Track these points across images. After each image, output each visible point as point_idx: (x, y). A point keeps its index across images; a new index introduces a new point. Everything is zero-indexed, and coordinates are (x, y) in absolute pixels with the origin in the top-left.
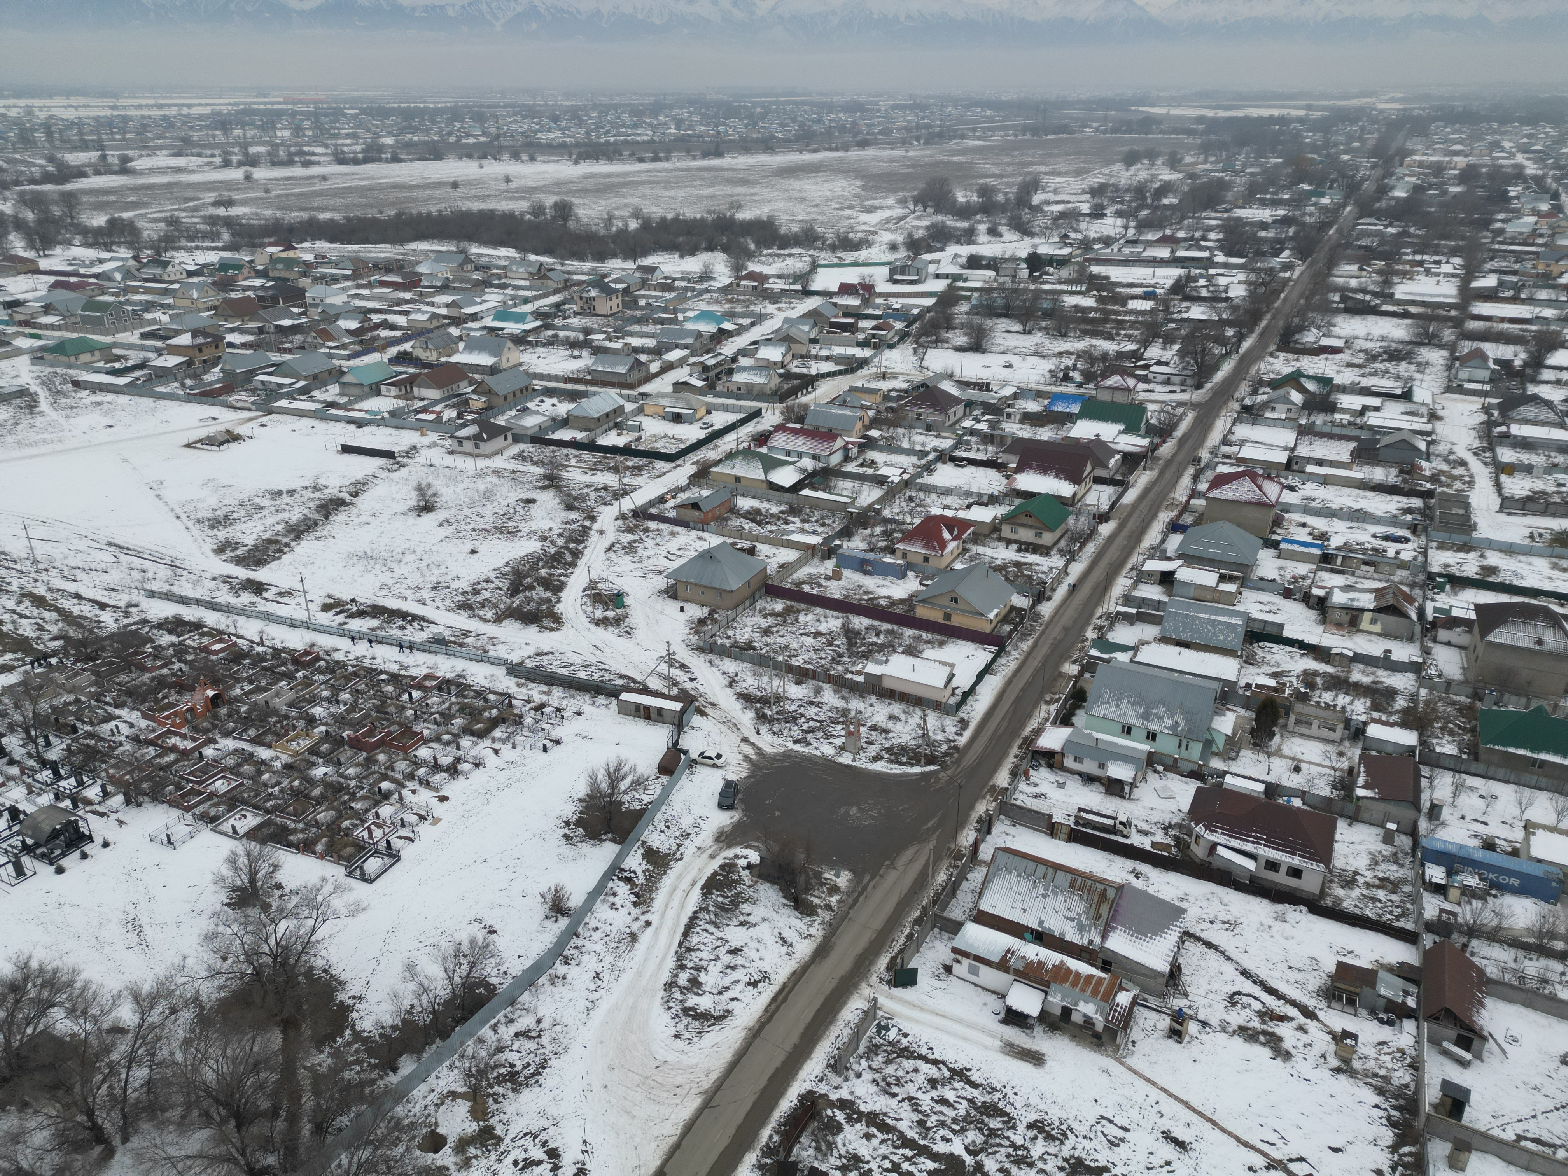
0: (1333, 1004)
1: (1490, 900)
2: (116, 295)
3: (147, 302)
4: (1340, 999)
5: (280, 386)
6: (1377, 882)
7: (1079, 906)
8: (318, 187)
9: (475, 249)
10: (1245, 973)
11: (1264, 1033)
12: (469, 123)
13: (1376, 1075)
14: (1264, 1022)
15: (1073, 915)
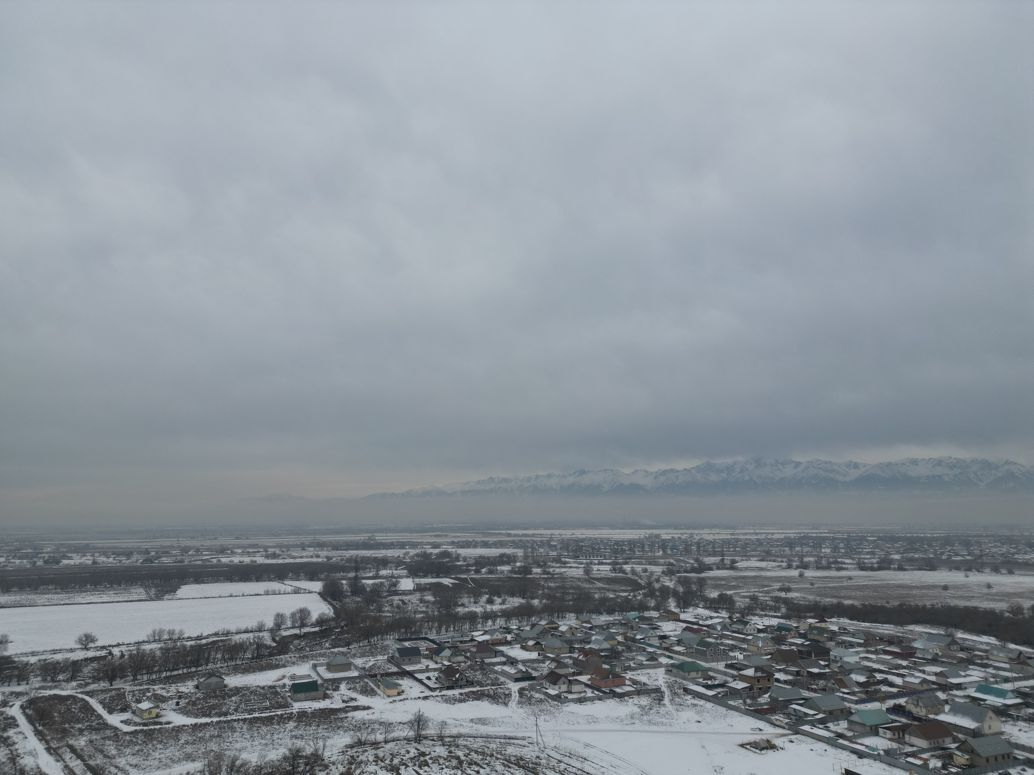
2: (716, 638)
3: (732, 645)
5: (806, 715)
8: (845, 584)
9: (960, 635)
12: (957, 547)
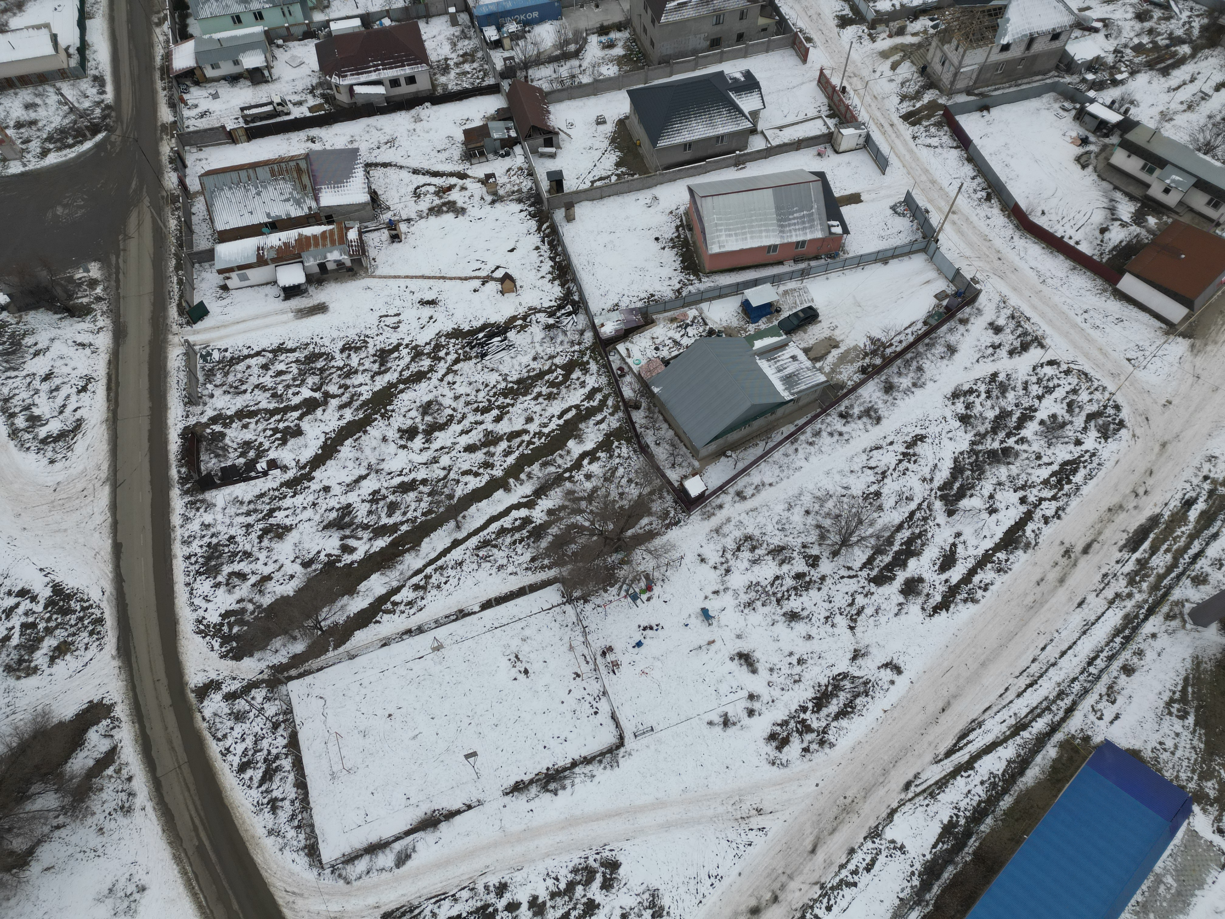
0: (473, 161)
1: (527, 35)
4: (475, 155)
6: (461, 59)
7: (287, 187)
10: (415, 172)
11: (444, 204)
13: (513, 192)
14: (441, 198)
15: (287, 196)
